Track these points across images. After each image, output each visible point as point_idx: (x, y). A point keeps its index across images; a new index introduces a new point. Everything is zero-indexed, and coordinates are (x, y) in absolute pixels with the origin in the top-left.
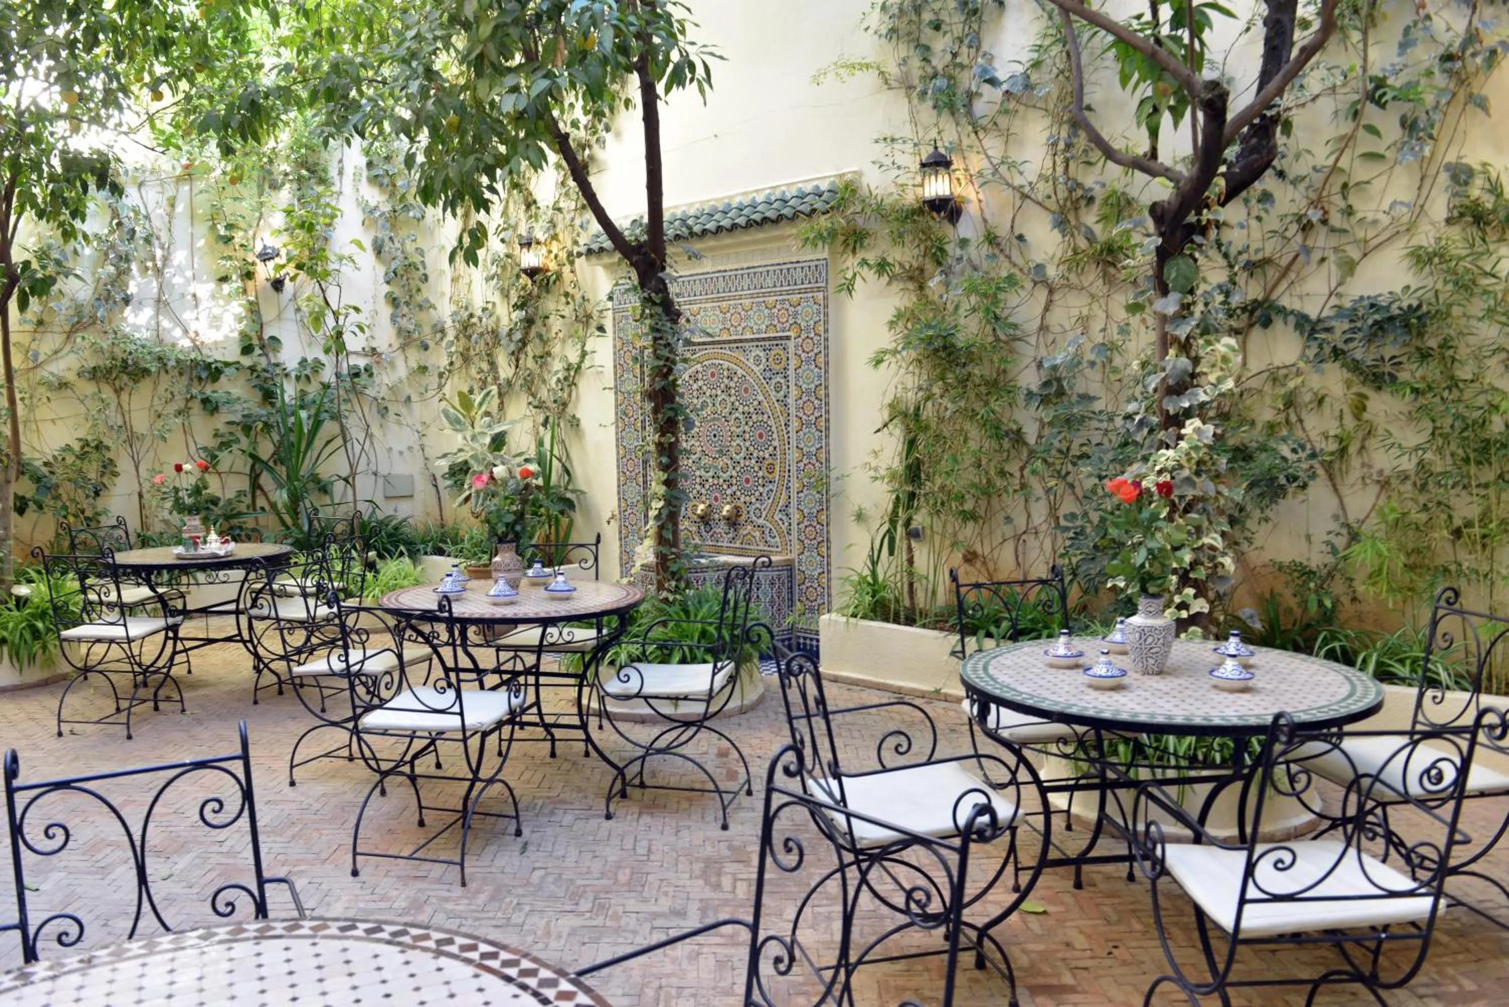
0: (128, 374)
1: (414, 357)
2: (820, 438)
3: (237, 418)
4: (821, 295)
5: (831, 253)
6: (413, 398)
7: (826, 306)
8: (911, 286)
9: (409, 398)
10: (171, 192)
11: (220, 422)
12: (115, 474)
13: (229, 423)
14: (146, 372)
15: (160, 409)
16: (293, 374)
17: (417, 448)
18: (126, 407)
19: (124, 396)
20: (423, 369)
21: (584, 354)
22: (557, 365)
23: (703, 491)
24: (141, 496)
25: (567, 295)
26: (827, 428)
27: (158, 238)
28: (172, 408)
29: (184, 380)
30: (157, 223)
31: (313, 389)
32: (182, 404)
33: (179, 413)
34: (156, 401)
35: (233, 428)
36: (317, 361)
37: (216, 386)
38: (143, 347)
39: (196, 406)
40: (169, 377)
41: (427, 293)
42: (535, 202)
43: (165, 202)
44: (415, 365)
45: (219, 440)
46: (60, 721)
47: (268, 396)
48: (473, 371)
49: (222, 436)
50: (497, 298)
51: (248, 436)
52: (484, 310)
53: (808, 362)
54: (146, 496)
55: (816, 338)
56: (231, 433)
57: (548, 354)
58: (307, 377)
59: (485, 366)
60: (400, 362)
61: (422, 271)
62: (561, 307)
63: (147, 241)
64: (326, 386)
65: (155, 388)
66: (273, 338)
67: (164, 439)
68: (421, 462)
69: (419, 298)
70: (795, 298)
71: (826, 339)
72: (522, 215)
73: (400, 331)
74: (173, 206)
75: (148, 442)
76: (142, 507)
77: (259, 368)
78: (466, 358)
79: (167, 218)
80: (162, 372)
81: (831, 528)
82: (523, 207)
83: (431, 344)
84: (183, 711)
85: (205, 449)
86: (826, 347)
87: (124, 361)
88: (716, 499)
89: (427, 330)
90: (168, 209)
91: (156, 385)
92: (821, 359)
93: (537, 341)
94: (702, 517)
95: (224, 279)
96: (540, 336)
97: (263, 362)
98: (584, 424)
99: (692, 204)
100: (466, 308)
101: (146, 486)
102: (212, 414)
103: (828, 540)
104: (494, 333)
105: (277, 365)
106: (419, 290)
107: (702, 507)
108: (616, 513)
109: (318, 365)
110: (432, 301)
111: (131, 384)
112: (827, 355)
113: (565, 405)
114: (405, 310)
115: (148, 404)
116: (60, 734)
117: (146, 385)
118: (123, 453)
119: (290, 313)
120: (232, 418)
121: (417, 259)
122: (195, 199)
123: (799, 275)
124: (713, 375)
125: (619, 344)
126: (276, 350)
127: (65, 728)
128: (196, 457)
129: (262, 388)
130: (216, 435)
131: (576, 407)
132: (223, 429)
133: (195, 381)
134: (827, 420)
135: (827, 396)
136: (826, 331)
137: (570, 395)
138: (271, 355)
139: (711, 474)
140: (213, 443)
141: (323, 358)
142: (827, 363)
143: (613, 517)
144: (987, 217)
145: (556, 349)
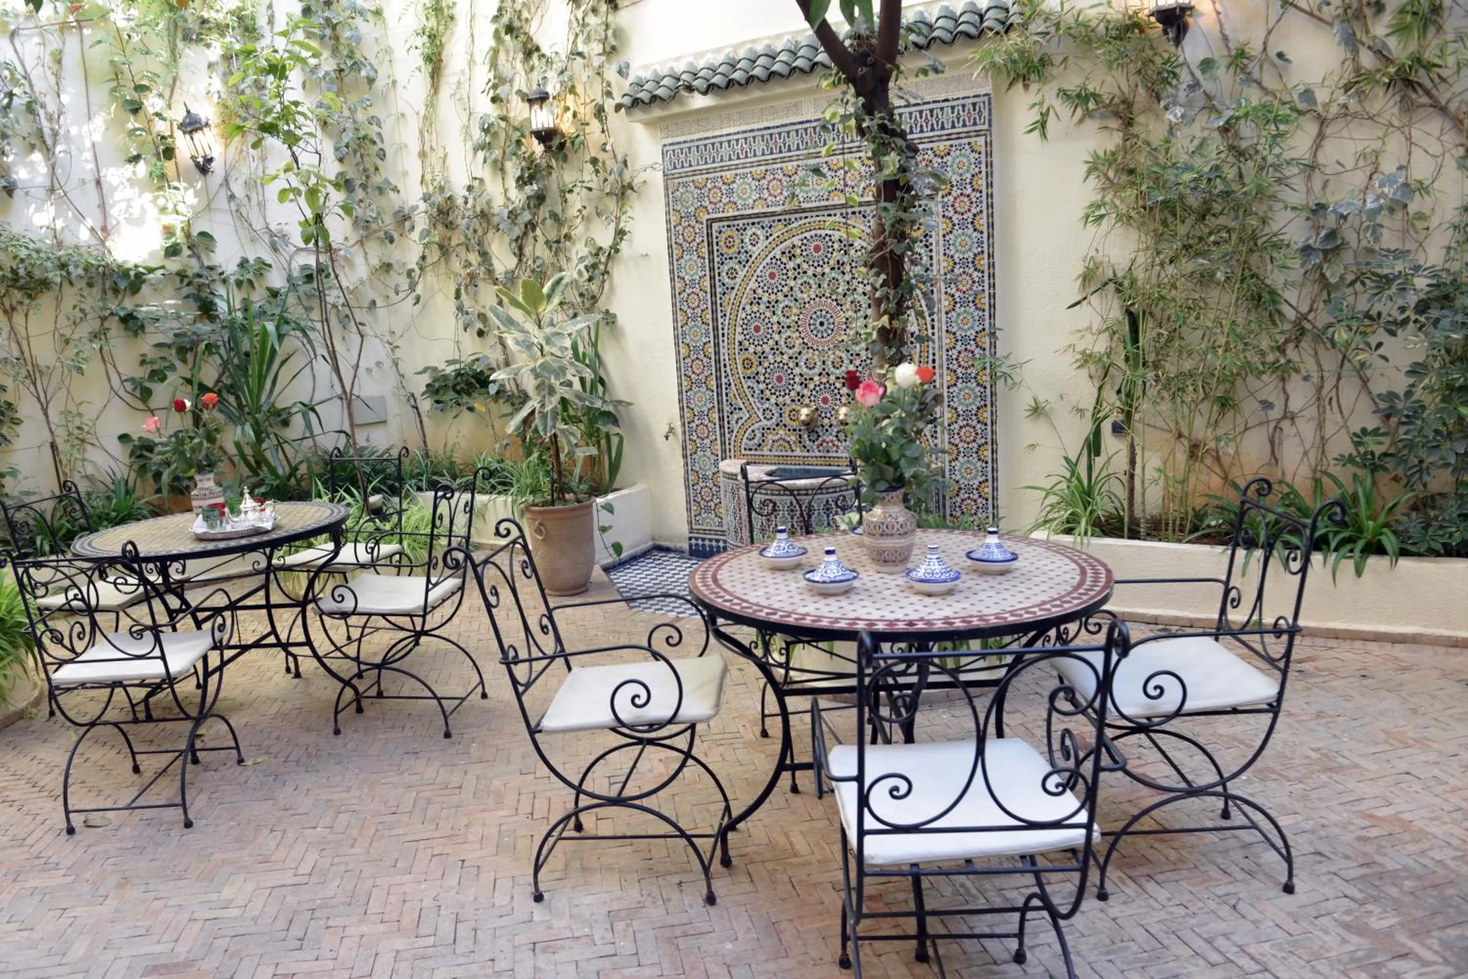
0: (21, 288)
1: (376, 253)
2: (981, 319)
3: (168, 339)
4: (981, 140)
5: (996, 87)
6: (379, 303)
7: (989, 154)
8: (1114, 123)
9: (374, 303)
10: (54, 43)
11: (146, 344)
12: (17, 422)
13: (159, 346)
14: (45, 284)
15: (68, 333)
16: (232, 280)
17: (388, 364)
18: (23, 332)
19: (18, 318)
20: (387, 267)
21: (621, 233)
22: (579, 250)
23: (806, 392)
24: (53, 446)
25: (594, 161)
26: (992, 306)
27: (43, 106)
28: (84, 330)
29: (96, 291)
30: (40, 86)
31: (258, 297)
32: (96, 325)
33: (95, 336)
34: (62, 319)
35: (164, 353)
36: (259, 260)
37: (138, 298)
38: (38, 251)
39: (114, 324)
40: (74, 290)
41: (388, 172)
42: (538, 49)
43: (48, 59)
44: (375, 262)
45: (148, 369)
46: (67, 812)
47: (207, 309)
48: (456, 265)
49: (152, 362)
50: (485, 173)
51: (184, 361)
52: (470, 188)
53: (963, 225)
54: (62, 447)
55: (974, 196)
56: (163, 359)
57: (568, 237)
58: (250, 282)
59: (474, 258)
60: (359, 260)
61: (380, 145)
62: (586, 178)
63: (30, 108)
64: (274, 294)
65: (58, 306)
66: (203, 234)
67: (80, 370)
68: (392, 379)
69: (376, 180)
70: (942, 146)
71: (990, 196)
72: (519, 66)
73: (356, 223)
74: (59, 62)
75: (56, 378)
76: (57, 462)
77: (190, 273)
78: (444, 250)
79: (52, 79)
80: (66, 285)
81: (998, 428)
82: (521, 56)
83: (396, 235)
84: (240, 761)
85: (132, 380)
86: (990, 206)
87: (14, 272)
88: (825, 401)
89: (388, 219)
90: (55, 67)
91: (59, 300)
92: (983, 220)
93: (549, 222)
94: (807, 424)
95: (135, 159)
96: (554, 216)
97: (194, 266)
98: (621, 320)
99: (779, 36)
100: (442, 189)
101: (61, 435)
102: (136, 334)
103: (994, 442)
104: (484, 215)
105: (211, 268)
106: (377, 169)
107: (805, 411)
108: (677, 424)
109: (262, 267)
110: (394, 182)
111: (27, 301)
112: (991, 216)
113: (594, 299)
114: (360, 193)
115: (51, 327)
116: (71, 831)
117: (46, 300)
118: (24, 392)
119: (222, 201)
120: (161, 339)
121: (372, 132)
122: (89, 52)
123: (947, 117)
124: (817, 249)
125: (674, 219)
126: (210, 250)
127: (77, 820)
128: (122, 392)
129: (197, 298)
130: (143, 363)
131: (609, 299)
132: (152, 354)
133: (110, 294)
134: (992, 296)
135: (991, 265)
136: (990, 185)
137: (602, 287)
138: (203, 256)
139: (817, 371)
140: (141, 373)
141: (268, 258)
142: (991, 226)
143: (671, 430)
144: (1227, 32)
145: (579, 231)
